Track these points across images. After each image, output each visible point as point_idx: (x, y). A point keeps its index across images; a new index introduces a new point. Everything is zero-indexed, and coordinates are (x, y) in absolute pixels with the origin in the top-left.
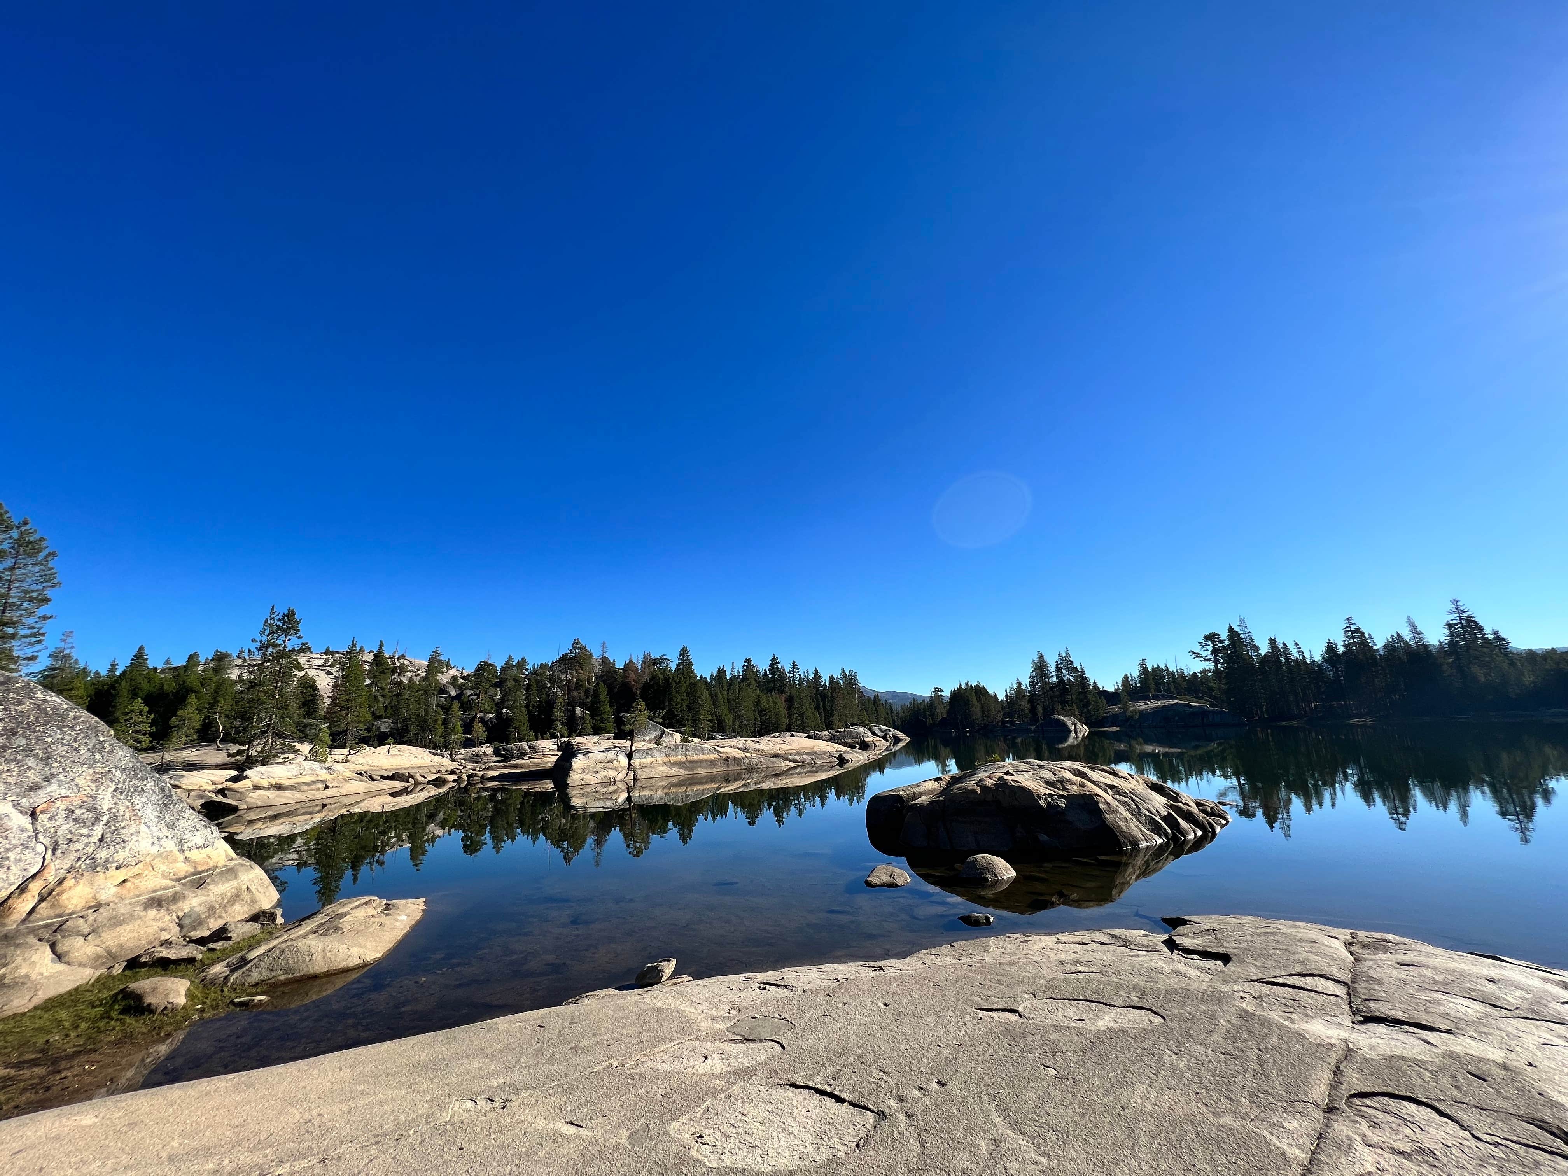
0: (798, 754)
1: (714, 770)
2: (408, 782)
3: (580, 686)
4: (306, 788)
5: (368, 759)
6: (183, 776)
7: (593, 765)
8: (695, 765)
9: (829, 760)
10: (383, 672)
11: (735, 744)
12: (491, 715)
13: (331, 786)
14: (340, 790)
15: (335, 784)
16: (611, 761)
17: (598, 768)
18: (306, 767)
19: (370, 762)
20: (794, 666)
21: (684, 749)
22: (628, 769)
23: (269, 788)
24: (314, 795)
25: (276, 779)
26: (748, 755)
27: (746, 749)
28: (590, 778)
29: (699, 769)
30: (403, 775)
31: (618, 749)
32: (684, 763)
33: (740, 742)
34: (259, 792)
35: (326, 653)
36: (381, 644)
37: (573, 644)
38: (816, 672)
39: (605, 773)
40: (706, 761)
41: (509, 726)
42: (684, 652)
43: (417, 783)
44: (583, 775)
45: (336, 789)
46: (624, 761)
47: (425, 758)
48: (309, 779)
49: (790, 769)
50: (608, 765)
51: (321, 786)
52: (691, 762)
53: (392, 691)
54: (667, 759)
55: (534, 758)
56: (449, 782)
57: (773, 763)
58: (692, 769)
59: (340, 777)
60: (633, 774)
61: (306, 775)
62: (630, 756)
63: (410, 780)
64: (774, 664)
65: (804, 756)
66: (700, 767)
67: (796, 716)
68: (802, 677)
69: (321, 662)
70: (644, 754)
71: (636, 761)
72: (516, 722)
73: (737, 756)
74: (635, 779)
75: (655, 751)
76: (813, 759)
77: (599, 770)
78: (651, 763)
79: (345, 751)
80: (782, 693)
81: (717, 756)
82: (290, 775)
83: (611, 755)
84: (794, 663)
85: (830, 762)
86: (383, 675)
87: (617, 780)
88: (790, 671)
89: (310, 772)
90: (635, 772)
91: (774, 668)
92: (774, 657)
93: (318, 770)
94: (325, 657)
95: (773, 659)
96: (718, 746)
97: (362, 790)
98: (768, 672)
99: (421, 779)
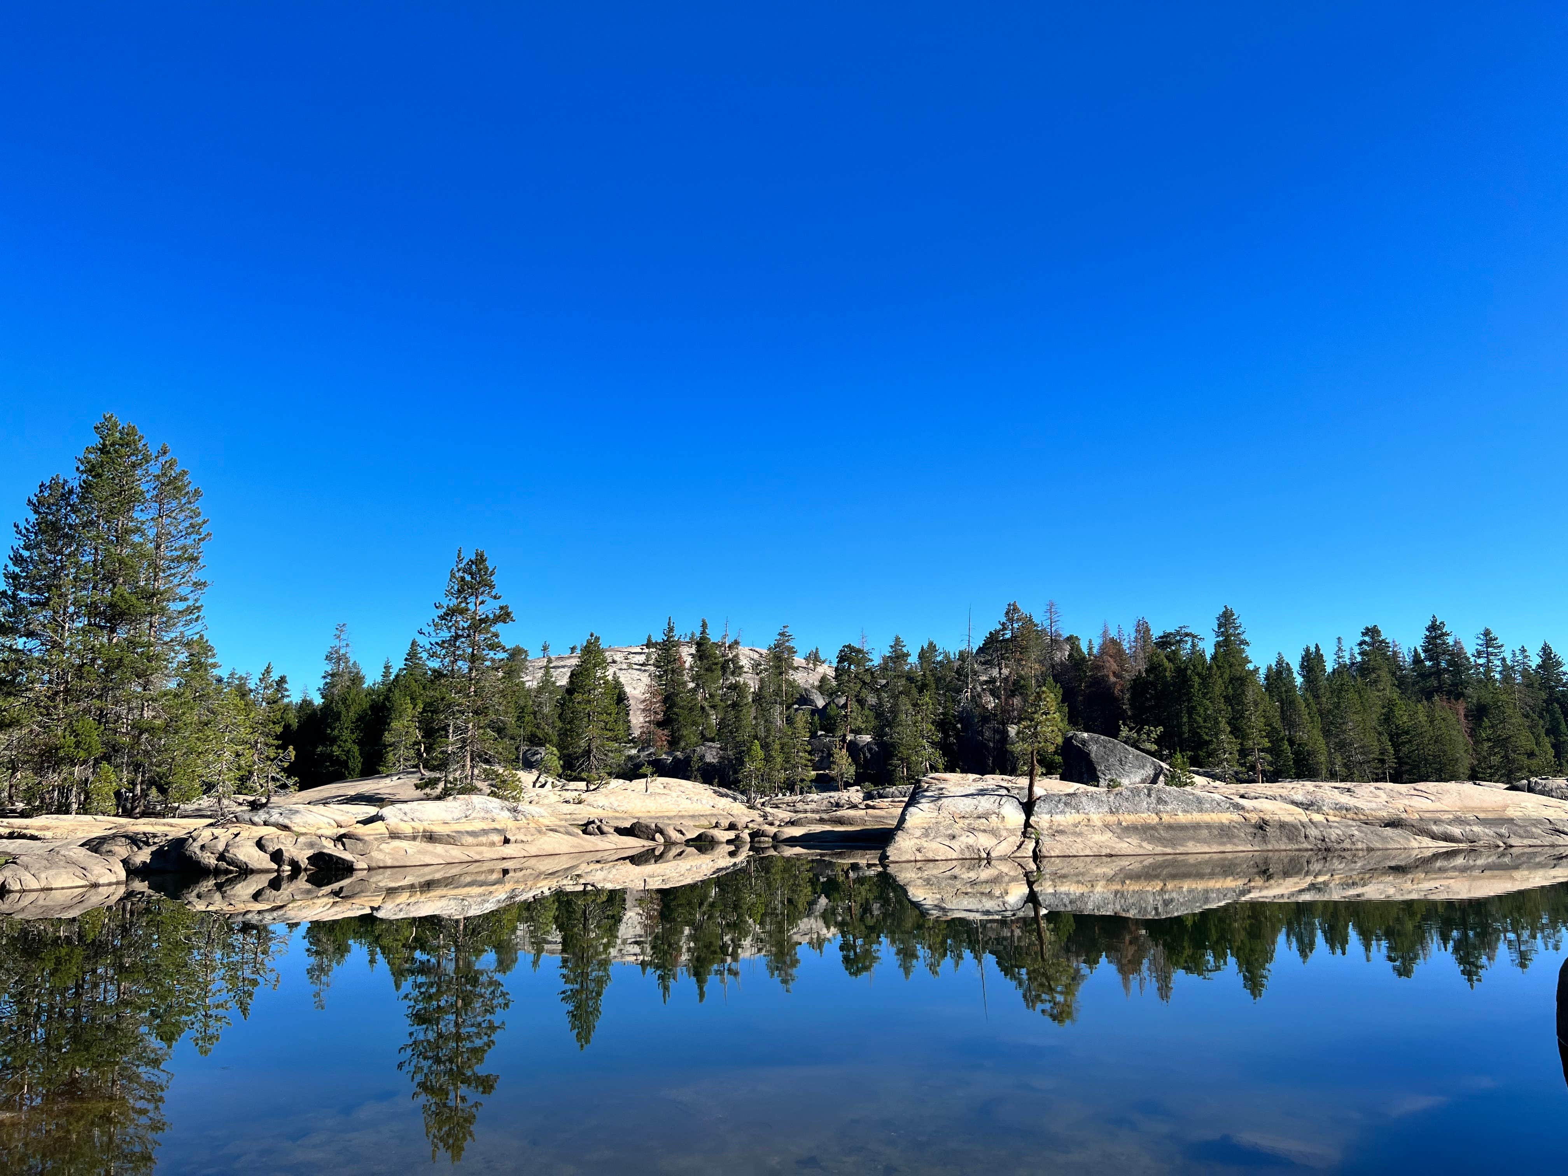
0: (1459, 821)
1: (1229, 848)
2: (653, 839)
3: (1022, 687)
4: (470, 840)
5: (612, 799)
6: (297, 812)
7: (948, 822)
8: (1181, 834)
9: (1548, 840)
10: (709, 670)
11: (1284, 793)
12: (867, 738)
13: (512, 839)
14: (527, 847)
15: (520, 837)
16: (985, 816)
17: (956, 829)
18: (478, 806)
19: (615, 805)
20: (1488, 639)
21: (1153, 799)
22: (1024, 834)
23: (414, 838)
24: (480, 853)
25: (425, 823)
26: (1317, 818)
27: (1312, 804)
28: (936, 848)
29: (1190, 844)
30: (647, 827)
31: (1004, 792)
32: (1153, 828)
33: (1301, 789)
34: (396, 843)
35: (648, 646)
36: (704, 625)
37: (1007, 613)
38: (1546, 652)
39: (971, 840)
40: (1209, 826)
41: (891, 756)
42: (1226, 620)
43: (669, 844)
44: (924, 842)
45: (520, 846)
46: (1015, 817)
47: (704, 801)
48: (477, 826)
49: (1436, 856)
50: (978, 823)
51: (497, 838)
52: (1170, 827)
53: (727, 700)
54: (1112, 819)
55: (873, 807)
56: (719, 843)
57: (1384, 839)
58: (1172, 842)
59: (532, 825)
60: (1033, 844)
61: (474, 819)
62: (1028, 807)
63: (657, 835)
64: (1435, 638)
65: (1475, 829)
66: (1193, 838)
67: (1486, 745)
68: (1509, 662)
69: (642, 659)
70: (1060, 806)
71: (1042, 819)
72: (901, 749)
73: (1288, 819)
74: (1036, 856)
75: (1084, 799)
76: (1501, 836)
77: (957, 832)
78: (1076, 825)
79: (582, 785)
80: (1457, 699)
81: (1235, 817)
82: (448, 817)
83: (986, 803)
84: (1487, 633)
85: (1553, 846)
86: (709, 674)
87: (993, 855)
88: (1479, 654)
89: (482, 814)
90: (1037, 843)
91: (1436, 645)
92: (1434, 622)
93: (498, 811)
94: (646, 650)
95: (1433, 627)
96: (1242, 797)
97: (564, 849)
98: (1423, 655)
99: (675, 836)
